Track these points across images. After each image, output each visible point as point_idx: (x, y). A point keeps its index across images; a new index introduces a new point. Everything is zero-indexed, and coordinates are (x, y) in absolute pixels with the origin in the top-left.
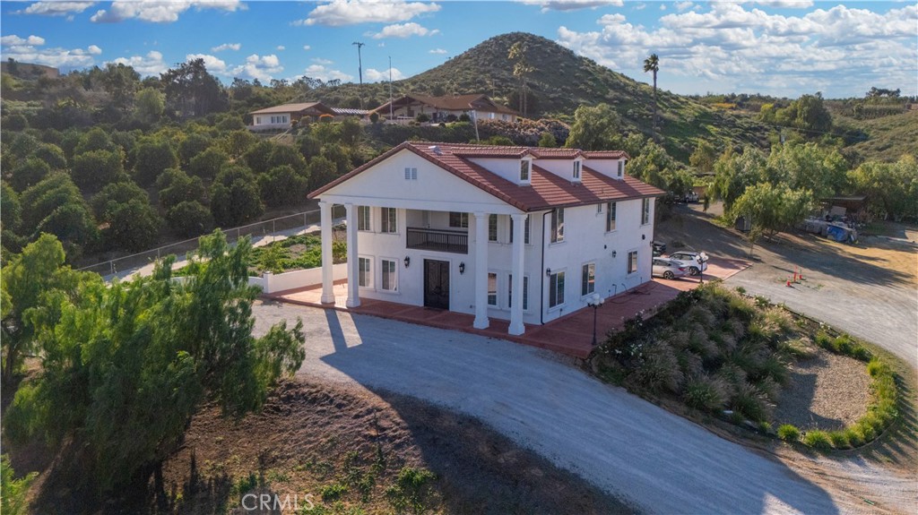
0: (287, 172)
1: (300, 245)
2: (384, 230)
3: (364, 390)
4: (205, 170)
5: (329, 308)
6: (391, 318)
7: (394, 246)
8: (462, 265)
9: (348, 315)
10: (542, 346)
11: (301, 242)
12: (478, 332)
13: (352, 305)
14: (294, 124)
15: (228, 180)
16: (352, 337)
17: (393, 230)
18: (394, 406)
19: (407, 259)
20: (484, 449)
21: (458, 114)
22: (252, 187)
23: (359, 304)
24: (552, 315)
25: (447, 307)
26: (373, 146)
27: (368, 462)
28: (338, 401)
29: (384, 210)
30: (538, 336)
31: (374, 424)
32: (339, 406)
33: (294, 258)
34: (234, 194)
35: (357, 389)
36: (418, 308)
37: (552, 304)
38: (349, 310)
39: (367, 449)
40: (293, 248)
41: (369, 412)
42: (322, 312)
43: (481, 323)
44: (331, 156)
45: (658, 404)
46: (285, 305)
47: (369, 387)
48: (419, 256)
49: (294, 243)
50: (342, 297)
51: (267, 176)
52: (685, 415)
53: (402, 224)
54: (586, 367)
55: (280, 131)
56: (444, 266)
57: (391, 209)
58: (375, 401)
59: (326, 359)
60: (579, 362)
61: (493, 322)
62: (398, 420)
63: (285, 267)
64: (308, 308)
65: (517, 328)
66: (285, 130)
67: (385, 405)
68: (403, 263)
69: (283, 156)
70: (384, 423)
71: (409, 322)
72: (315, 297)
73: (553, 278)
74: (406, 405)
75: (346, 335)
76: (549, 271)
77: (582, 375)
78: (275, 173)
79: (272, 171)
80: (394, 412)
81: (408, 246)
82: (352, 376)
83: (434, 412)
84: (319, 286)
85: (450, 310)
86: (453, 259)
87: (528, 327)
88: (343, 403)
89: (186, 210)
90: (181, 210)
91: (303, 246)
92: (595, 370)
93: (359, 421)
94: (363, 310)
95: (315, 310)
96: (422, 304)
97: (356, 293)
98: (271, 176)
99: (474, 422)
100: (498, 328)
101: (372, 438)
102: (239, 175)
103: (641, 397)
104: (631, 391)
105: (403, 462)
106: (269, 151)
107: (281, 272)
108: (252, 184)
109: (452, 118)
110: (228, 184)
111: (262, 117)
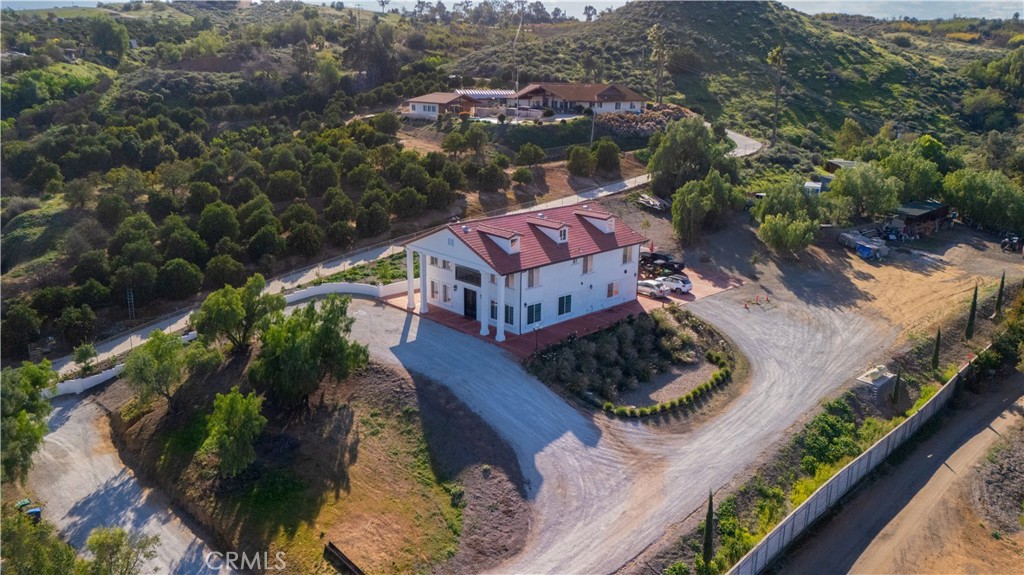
2: (444, 269)
3: (402, 368)
4: (356, 184)
5: (409, 312)
6: (441, 322)
7: (448, 276)
9: (418, 318)
10: (508, 349)
12: (480, 337)
13: (422, 311)
14: (440, 117)
16: (413, 335)
17: (448, 268)
18: (413, 378)
20: (442, 401)
21: (586, 106)
24: (527, 329)
25: (475, 317)
26: (497, 147)
27: (393, 402)
28: (388, 373)
31: (400, 386)
32: (388, 376)
34: (371, 215)
35: (400, 368)
36: (461, 317)
37: (530, 321)
38: (419, 314)
39: (394, 397)
41: (401, 379)
42: (405, 315)
43: (485, 330)
46: (387, 307)
47: (405, 367)
48: (462, 285)
50: (419, 304)
53: (453, 265)
54: (523, 364)
55: (429, 121)
56: (474, 294)
58: (406, 374)
59: (393, 349)
60: (523, 360)
62: (412, 385)
63: (393, 277)
65: (500, 337)
66: (432, 122)
67: (409, 377)
68: (454, 288)
69: (413, 175)
70: (404, 386)
71: (449, 327)
72: (404, 302)
73: (530, 309)
74: (418, 378)
75: (410, 333)
76: (525, 304)
77: (518, 368)
78: (403, 193)
80: (411, 381)
81: (456, 279)
82: (400, 360)
83: (430, 383)
85: (477, 319)
86: (476, 289)
88: (390, 374)
92: (528, 365)
93: (394, 384)
94: (428, 315)
95: (401, 312)
96: (463, 313)
97: (425, 305)
99: (445, 389)
101: (397, 392)
105: (406, 404)
107: (390, 283)
109: (579, 110)
110: (367, 207)
111: (416, 105)
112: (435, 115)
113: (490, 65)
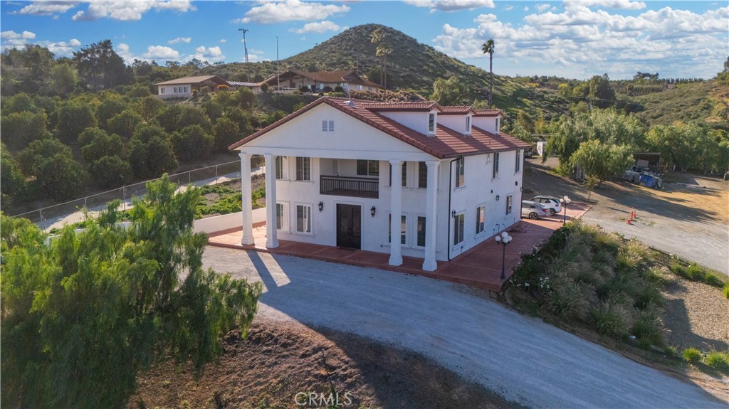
0: (196, 131)
1: (213, 194)
2: (299, 178)
3: (306, 329)
4: (124, 129)
5: (250, 249)
6: (309, 257)
7: (309, 192)
8: (373, 209)
9: (269, 255)
10: (456, 280)
11: (214, 191)
12: (394, 269)
13: (271, 246)
14: (195, 93)
15: (145, 137)
16: (280, 277)
17: (307, 178)
18: (339, 345)
19: (321, 204)
20: (435, 386)
21: (333, 87)
22: (167, 142)
23: (278, 245)
24: (456, 252)
25: (359, 247)
26: (265, 111)
28: (283, 340)
29: (299, 160)
30: (450, 271)
31: (323, 363)
32: (285, 345)
33: (210, 206)
34: (151, 149)
35: (299, 328)
36: (331, 248)
37: (456, 243)
38: (269, 251)
40: (207, 197)
41: (315, 351)
42: (244, 253)
43: (395, 260)
44: (235, 117)
45: (573, 332)
47: (310, 326)
48: (332, 201)
49: (208, 192)
50: (261, 239)
51: (179, 135)
52: (599, 342)
53: (315, 172)
54: (501, 300)
55: (182, 99)
56: (356, 210)
57: (305, 158)
58: (319, 339)
60: (493, 295)
61: (406, 260)
62: (346, 358)
64: (231, 250)
65: (430, 265)
66: (187, 98)
67: (330, 344)
68: (317, 208)
69: (191, 118)
71: (328, 261)
72: (236, 239)
73: (457, 219)
74: (348, 342)
75: (273, 274)
76: (454, 212)
78: (186, 132)
79: (183, 130)
80: (340, 351)
81: (322, 192)
82: (290, 314)
83: (378, 349)
84: (240, 229)
85: (362, 249)
86: (365, 203)
87: (439, 263)
88: (288, 343)
89: (109, 163)
90: (104, 163)
91: (215, 195)
92: (509, 301)
93: (307, 361)
94: (283, 250)
95: (237, 251)
96: (334, 244)
97: (274, 236)
98: (182, 134)
100: (412, 265)
101: (323, 378)
102: (156, 133)
103: (557, 326)
104: (546, 321)
105: (358, 402)
106: (180, 113)
107: (200, 218)
108: (167, 141)
109: (328, 90)
110: (146, 141)
111: (166, 88)
112: (190, 93)
113: (224, 74)
